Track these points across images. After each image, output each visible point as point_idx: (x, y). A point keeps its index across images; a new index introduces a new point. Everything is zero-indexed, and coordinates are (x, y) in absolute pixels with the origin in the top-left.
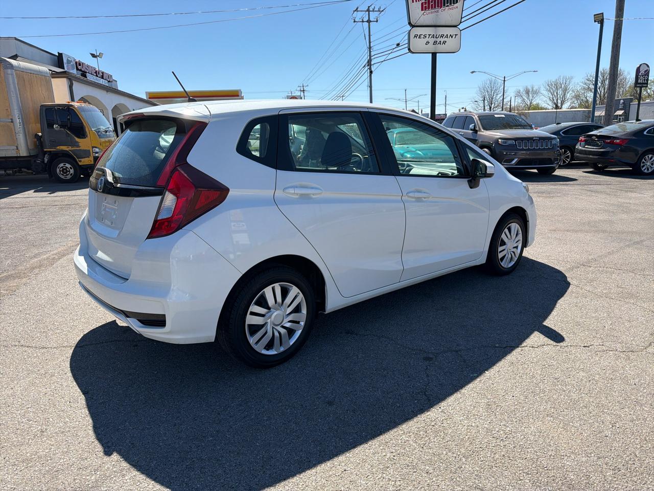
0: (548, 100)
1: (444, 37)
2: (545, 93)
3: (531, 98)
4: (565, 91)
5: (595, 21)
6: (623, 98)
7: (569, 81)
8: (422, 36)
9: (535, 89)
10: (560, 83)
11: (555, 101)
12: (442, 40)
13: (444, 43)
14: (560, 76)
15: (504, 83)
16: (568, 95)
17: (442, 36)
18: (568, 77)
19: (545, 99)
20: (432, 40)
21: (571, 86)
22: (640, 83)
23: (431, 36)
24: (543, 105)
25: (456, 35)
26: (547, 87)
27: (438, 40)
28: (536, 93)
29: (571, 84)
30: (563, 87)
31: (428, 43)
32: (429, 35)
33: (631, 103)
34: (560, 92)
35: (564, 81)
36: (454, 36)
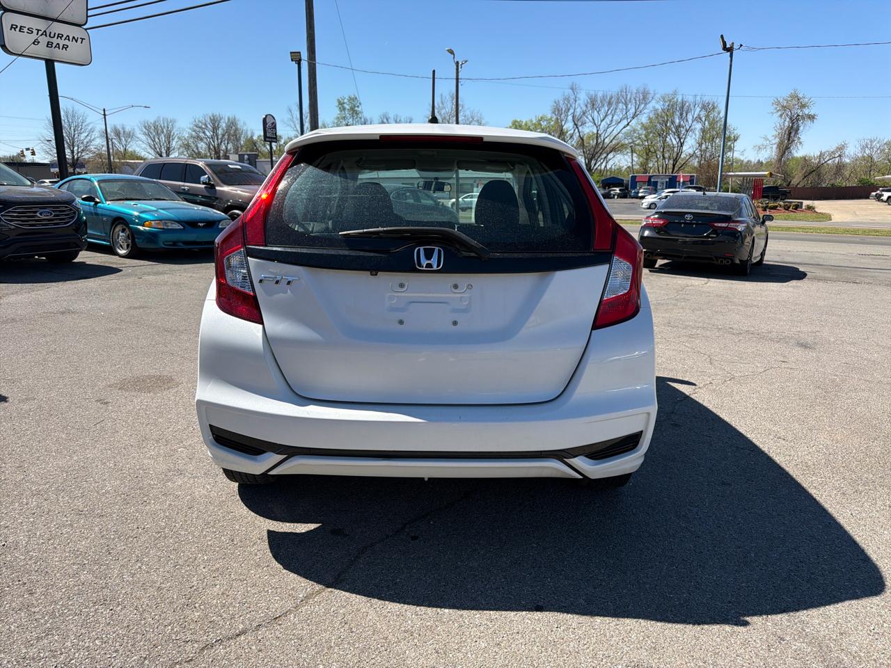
0: (148, 147)
1: (63, 38)
2: (143, 138)
3: (124, 142)
4: (169, 137)
5: (292, 60)
6: (249, 153)
7: (172, 125)
8: (26, 30)
9: (127, 130)
10: (161, 126)
11: (158, 150)
12: (62, 42)
13: (66, 47)
14: (159, 117)
15: (105, 118)
16: (174, 143)
17: (60, 36)
18: (169, 120)
19: (144, 146)
20: (44, 40)
21: (175, 131)
22: (269, 138)
23: (40, 33)
24: (143, 154)
25: (83, 39)
26: (144, 130)
27: (55, 41)
28: (130, 135)
29: (175, 130)
30: (165, 131)
31: (36, 42)
32: (38, 30)
33: (257, 160)
34: (163, 138)
35: (166, 125)
36: (80, 40)
